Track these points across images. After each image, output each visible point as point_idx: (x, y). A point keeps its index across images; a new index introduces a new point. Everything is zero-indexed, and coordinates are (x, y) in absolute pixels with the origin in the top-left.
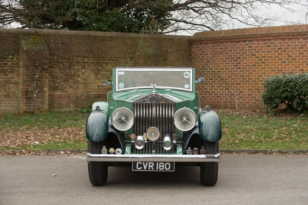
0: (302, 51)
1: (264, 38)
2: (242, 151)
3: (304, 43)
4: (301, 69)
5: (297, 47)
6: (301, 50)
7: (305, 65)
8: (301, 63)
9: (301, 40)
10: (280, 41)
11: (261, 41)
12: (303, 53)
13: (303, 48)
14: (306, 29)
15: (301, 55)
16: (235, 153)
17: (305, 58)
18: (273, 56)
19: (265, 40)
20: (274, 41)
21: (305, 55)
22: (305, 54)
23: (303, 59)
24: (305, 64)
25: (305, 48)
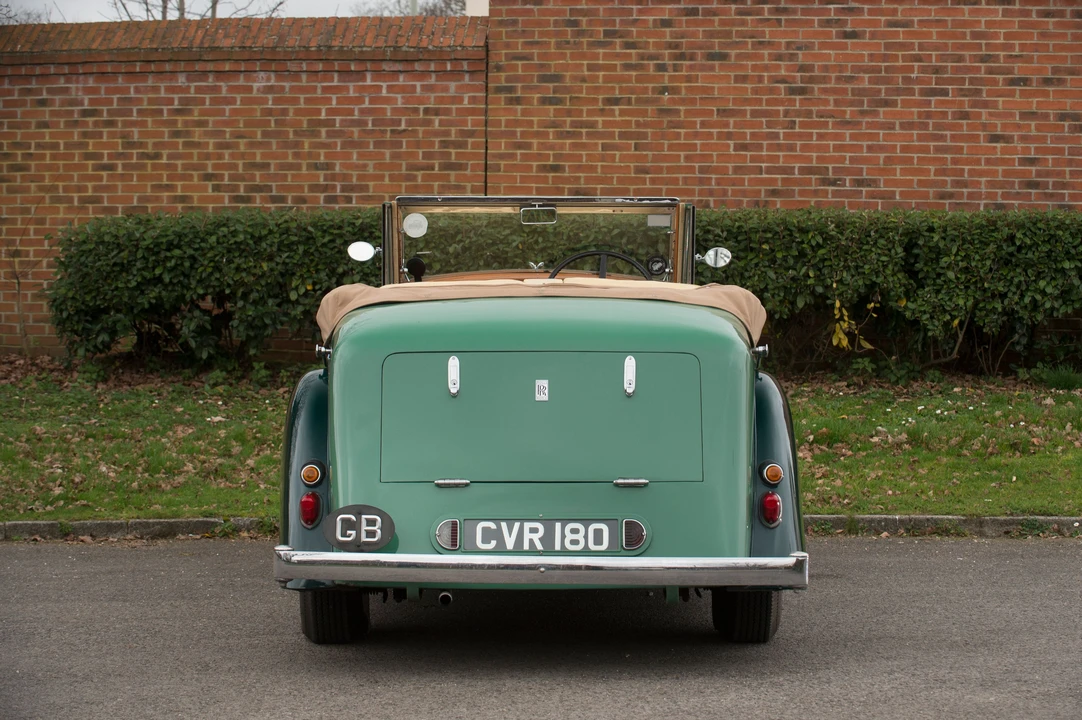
0: (186, 123)
1: (23, 71)
2: (111, 529)
3: (192, 90)
4: (179, 193)
5: (165, 108)
6: (180, 118)
7: (196, 179)
8: (180, 171)
9: (182, 80)
10: (91, 83)
11: (10, 83)
12: (188, 134)
13: (189, 112)
14: (204, 37)
15: (181, 140)
16: (88, 539)
17: (195, 152)
18: (61, 142)
19: (28, 77)
20: (67, 82)
21: (196, 140)
22: (197, 134)
23: (190, 156)
24: (195, 174)
25: (196, 113)
